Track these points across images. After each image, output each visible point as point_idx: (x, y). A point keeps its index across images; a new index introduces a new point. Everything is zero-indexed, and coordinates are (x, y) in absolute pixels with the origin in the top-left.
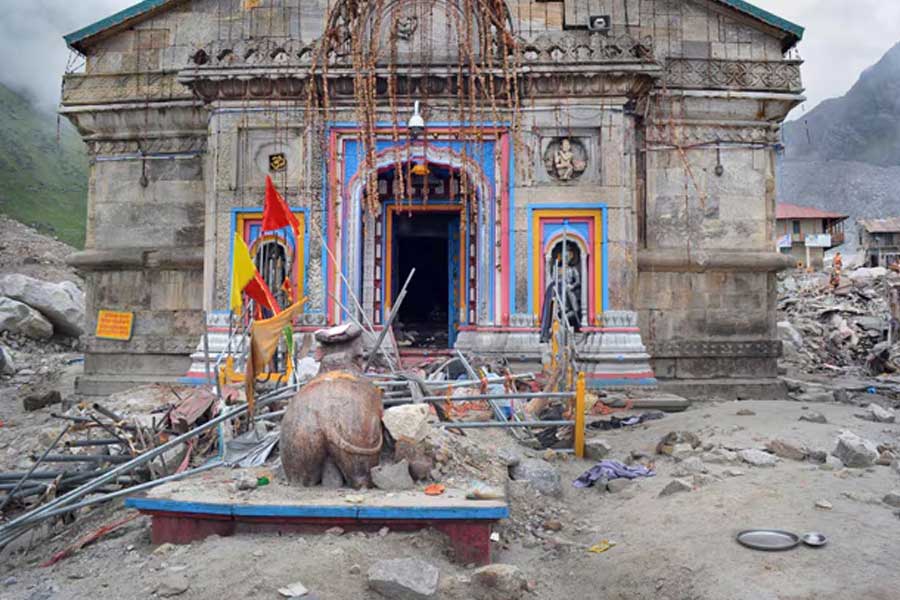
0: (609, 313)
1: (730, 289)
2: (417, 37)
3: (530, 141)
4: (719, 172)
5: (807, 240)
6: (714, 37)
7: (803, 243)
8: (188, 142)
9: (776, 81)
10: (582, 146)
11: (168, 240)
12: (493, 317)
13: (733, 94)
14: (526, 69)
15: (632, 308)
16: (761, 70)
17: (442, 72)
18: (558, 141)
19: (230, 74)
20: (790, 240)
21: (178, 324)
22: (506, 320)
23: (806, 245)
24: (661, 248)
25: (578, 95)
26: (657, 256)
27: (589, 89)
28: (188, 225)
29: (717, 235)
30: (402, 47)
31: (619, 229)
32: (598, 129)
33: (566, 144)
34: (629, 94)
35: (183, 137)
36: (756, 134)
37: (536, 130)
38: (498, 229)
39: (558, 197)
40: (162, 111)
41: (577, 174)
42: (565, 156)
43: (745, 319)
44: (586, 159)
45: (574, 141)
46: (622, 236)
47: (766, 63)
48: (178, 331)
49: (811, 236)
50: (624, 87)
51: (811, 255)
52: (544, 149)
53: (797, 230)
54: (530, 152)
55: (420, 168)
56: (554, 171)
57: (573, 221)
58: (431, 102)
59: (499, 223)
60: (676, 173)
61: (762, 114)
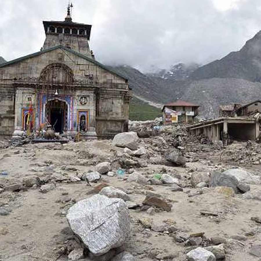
0: (91, 128)
1: (114, 125)
2: (57, 78)
3: (77, 98)
4: (113, 103)
5: (186, 113)
6: (113, 78)
7: (185, 114)
8: (10, 93)
9: (124, 87)
10: (86, 99)
11: (5, 113)
12: (70, 128)
13: (115, 90)
14: (76, 85)
15: (94, 127)
16: (121, 85)
17: (61, 85)
18: (82, 98)
19: (22, 83)
20: (181, 113)
21: (7, 129)
22: (72, 129)
23: (186, 115)
24: (101, 117)
25: (86, 90)
26: (100, 118)
27: (88, 89)
28: (9, 109)
29: (112, 115)
30: (54, 80)
31: (92, 113)
32: (89, 96)
33: (83, 98)
34: (95, 90)
35: (9, 92)
36: (120, 97)
37: (78, 96)
38: (71, 113)
39: (82, 108)
40: (4, 87)
41: (85, 104)
42: (83, 100)
43: (117, 130)
44: (87, 101)
45: (85, 98)
46: (93, 114)
47: (122, 84)
48: (7, 130)
49: (188, 112)
50: (94, 89)
51: (188, 118)
52: (79, 99)
53: (184, 110)
54: (77, 100)
55: (57, 101)
56: (81, 103)
57: (84, 112)
58: (59, 90)
59: (71, 112)
60: (104, 104)
61: (121, 93)
